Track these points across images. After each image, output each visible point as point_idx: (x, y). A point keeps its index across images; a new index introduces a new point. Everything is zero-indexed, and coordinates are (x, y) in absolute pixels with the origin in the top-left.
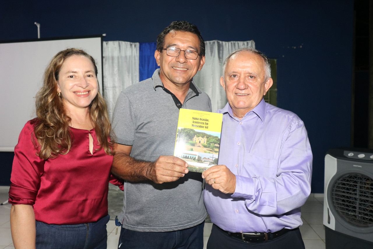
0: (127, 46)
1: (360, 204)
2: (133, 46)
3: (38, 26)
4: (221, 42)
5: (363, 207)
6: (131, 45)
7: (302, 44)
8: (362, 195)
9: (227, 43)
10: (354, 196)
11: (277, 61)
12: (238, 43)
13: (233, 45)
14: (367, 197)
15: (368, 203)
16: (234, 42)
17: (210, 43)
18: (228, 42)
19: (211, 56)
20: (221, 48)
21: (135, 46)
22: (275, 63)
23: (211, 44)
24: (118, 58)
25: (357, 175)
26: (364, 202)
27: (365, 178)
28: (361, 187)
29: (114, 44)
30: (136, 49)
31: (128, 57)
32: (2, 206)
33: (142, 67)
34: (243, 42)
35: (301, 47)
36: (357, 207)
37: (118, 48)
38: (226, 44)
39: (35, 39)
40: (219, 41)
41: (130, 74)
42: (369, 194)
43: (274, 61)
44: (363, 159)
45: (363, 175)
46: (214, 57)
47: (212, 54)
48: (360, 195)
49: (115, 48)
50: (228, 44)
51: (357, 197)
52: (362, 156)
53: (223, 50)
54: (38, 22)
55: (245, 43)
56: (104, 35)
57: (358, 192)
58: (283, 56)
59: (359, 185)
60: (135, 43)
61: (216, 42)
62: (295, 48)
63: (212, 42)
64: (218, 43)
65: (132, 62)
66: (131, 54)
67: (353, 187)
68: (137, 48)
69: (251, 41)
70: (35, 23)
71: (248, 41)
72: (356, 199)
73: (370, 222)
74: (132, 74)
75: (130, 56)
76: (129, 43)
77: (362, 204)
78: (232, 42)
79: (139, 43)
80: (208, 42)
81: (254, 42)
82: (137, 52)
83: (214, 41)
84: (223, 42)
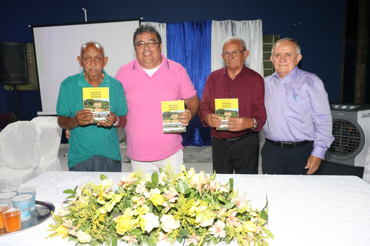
1: (342, 141)
2: (161, 26)
3: (85, 11)
4: (234, 21)
5: (344, 142)
6: (160, 25)
7: (302, 21)
8: (344, 134)
9: (239, 22)
10: (338, 135)
11: (280, 36)
12: (248, 22)
13: (244, 24)
14: (347, 135)
15: (348, 139)
16: (245, 21)
17: (225, 22)
19: (226, 33)
20: (234, 27)
21: (163, 26)
23: (226, 23)
25: (340, 121)
26: (345, 139)
27: (346, 122)
28: (343, 129)
30: (163, 28)
32: (64, 157)
33: (169, 43)
34: (252, 21)
35: (300, 24)
36: (340, 143)
38: (238, 23)
39: (84, 23)
40: (232, 21)
42: (348, 133)
43: (278, 36)
44: (346, 109)
45: (344, 121)
47: (226, 32)
48: (343, 135)
50: (240, 23)
51: (340, 136)
52: (344, 107)
53: (235, 28)
54: (85, 8)
55: (254, 21)
56: (142, 18)
57: (341, 133)
58: (285, 32)
59: (342, 127)
60: (163, 24)
61: (230, 21)
62: (295, 25)
63: (226, 21)
64: (232, 22)
67: (338, 129)
68: (164, 28)
69: (259, 20)
70: (83, 9)
71: (257, 20)
72: (339, 137)
73: (348, 152)
77: (343, 140)
78: (243, 21)
79: (166, 23)
80: (223, 22)
81: (261, 21)
82: (164, 31)
83: (228, 21)
84: (236, 21)
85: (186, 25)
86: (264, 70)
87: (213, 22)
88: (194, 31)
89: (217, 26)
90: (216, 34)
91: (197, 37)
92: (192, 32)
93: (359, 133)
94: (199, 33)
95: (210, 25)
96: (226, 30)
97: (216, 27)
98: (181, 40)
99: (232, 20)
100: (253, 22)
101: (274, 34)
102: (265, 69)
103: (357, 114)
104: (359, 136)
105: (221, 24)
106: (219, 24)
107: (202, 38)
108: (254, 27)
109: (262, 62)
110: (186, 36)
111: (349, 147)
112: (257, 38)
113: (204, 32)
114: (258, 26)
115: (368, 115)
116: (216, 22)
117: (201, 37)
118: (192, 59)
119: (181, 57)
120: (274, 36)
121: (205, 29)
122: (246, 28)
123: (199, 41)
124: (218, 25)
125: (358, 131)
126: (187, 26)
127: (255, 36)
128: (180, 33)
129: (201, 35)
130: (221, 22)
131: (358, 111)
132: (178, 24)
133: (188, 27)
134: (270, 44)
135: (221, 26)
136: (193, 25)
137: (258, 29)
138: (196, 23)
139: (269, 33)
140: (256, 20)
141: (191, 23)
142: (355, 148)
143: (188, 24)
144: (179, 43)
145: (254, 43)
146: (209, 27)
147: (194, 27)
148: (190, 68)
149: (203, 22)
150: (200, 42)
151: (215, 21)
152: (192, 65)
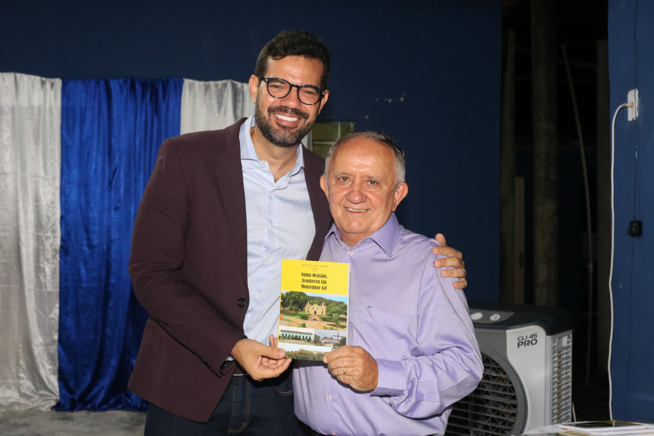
0: (33, 84)
2: (48, 85)
4: (239, 84)
5: (479, 413)
6: (43, 83)
7: (404, 94)
11: (355, 126)
15: (489, 405)
17: (217, 85)
19: (219, 112)
20: (241, 97)
21: (52, 85)
23: (219, 87)
24: (13, 109)
29: (4, 80)
30: (53, 92)
31: (36, 109)
33: (68, 130)
35: (402, 99)
37: (13, 88)
40: (235, 82)
41: (41, 146)
42: (489, 388)
43: (350, 126)
44: (481, 322)
46: (225, 115)
47: (220, 108)
49: (6, 87)
52: (478, 316)
53: (243, 102)
58: (367, 117)
60: (53, 80)
61: (229, 83)
62: (390, 101)
63: (220, 83)
64: (234, 86)
65: (44, 119)
66: (42, 103)
68: (56, 90)
74: (45, 146)
75: (39, 108)
76: (37, 79)
77: (478, 407)
79: (62, 79)
80: (212, 83)
82: (56, 99)
83: (224, 81)
84: (245, 84)
85: (115, 86)
87: (187, 82)
88: (135, 101)
89: (197, 93)
90: (194, 112)
91: (143, 119)
92: (131, 105)
93: (512, 389)
94: (149, 108)
95: (179, 89)
96: (220, 104)
97: (195, 96)
98: (99, 125)
99: (235, 80)
101: (342, 120)
103: (505, 335)
104: (514, 398)
105: (207, 88)
106: (203, 88)
107: (155, 120)
110: (114, 115)
111: (493, 428)
113: (163, 107)
115: (530, 339)
116: (193, 83)
117: (153, 119)
118: (127, 175)
119: (99, 168)
120: (341, 126)
121: (164, 99)
123: (149, 129)
124: (199, 90)
125: (510, 383)
126: (118, 88)
128: (99, 105)
129: (153, 114)
130: (207, 83)
131: (508, 329)
132: (93, 82)
133: (121, 91)
135: (205, 95)
136: (135, 88)
138: (141, 82)
139: (328, 117)
141: (129, 81)
142: (505, 429)
143: (120, 84)
144: (96, 132)
146: (176, 92)
147: (135, 93)
148: (122, 198)
149: (160, 82)
150: (152, 131)
151: (191, 81)
152: (127, 191)
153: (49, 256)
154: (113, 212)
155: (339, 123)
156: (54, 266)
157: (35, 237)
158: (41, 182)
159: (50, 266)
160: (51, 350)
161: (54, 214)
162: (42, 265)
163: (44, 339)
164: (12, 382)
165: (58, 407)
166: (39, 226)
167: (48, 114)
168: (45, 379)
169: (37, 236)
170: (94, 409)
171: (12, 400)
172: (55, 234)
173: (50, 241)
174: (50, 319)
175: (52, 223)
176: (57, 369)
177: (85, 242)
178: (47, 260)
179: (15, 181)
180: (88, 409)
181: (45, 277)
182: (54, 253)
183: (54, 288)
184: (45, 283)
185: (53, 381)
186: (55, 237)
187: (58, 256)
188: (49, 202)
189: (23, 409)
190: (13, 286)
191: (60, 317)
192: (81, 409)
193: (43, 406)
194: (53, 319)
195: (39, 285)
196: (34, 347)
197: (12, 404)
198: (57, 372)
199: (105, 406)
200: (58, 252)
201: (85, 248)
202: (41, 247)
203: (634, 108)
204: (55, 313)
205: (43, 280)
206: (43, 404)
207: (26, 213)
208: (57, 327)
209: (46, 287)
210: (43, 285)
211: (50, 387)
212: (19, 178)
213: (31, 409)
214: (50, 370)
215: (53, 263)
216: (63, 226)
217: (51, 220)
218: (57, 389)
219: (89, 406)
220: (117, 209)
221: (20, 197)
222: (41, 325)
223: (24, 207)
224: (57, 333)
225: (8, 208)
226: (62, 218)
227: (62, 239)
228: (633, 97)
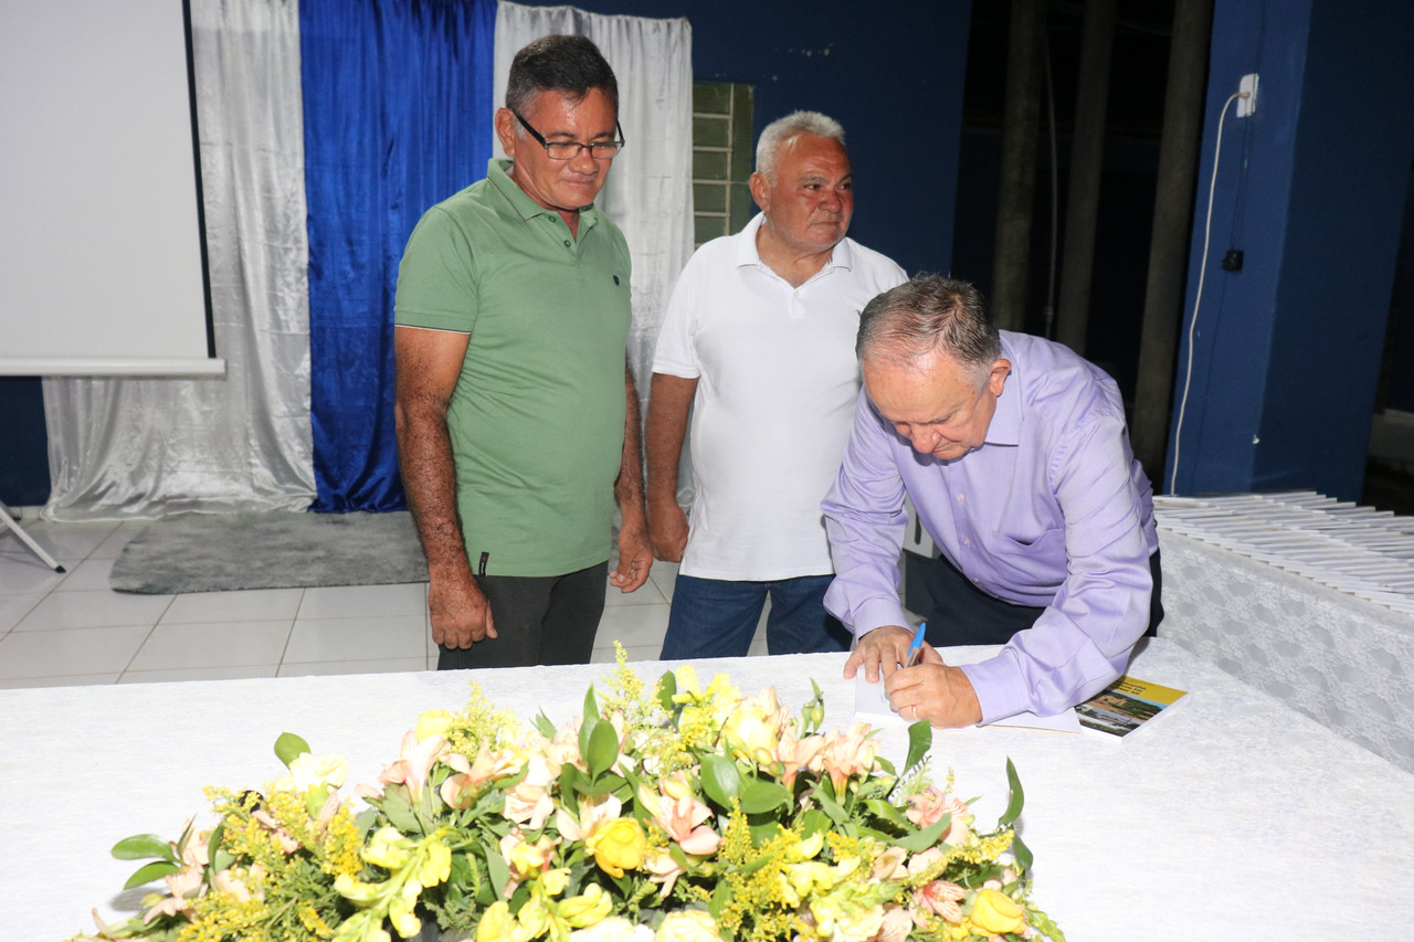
4: (584, 14)
7: (831, 45)
9: (605, 19)
11: (755, 91)
12: (640, 24)
13: (624, 29)
16: (628, 18)
17: (550, 14)
18: (609, 17)
22: (751, 97)
23: (554, 16)
24: (219, 34)
30: (285, 8)
31: (257, 37)
33: (312, 75)
34: (654, 21)
38: (601, 23)
40: (579, 11)
43: (747, 92)
50: (610, 22)
55: (663, 23)
58: (775, 78)
61: (569, 11)
62: (809, 54)
63: (555, 10)
64: (576, 16)
65: (273, 55)
66: (269, 27)
68: (289, 7)
69: (680, 21)
71: (672, 21)
74: (276, 102)
75: (265, 35)
78: (621, 17)
80: (543, 10)
81: (688, 23)
82: (290, 22)
83: (561, 8)
84: (592, 15)
86: (696, 217)
87: (503, 6)
88: (421, 32)
89: (519, 25)
91: (435, 62)
92: (414, 39)
94: (444, 45)
95: (489, 17)
97: (515, 29)
98: (364, 70)
99: (578, 7)
100: (658, 24)
101: (736, 81)
102: (700, 214)
105: (535, 17)
106: (527, 18)
107: (455, 67)
108: (663, 43)
109: (688, 187)
110: (388, 53)
112: (675, 89)
113: (465, 45)
114: (675, 44)
116: (513, 8)
117: (450, 64)
118: (413, 153)
119: (367, 140)
120: (735, 89)
121: (467, 32)
122: (632, 49)
123: (445, 80)
124: (522, 20)
126: (391, 8)
127: (667, 82)
128: (364, 38)
129: (449, 56)
130: (534, 9)
133: (398, 14)
134: (720, 120)
135: (532, 28)
136: (419, 12)
137: (676, 57)
138: (429, 2)
139: (717, 75)
140: (670, 20)
141: (411, 1)
143: (394, 4)
144: (358, 82)
145: (660, 108)
146: (485, 24)
147: (419, 18)
148: (404, 191)
149: (461, 4)
150: (449, 84)
151: (509, 5)
152: (413, 177)
153: (291, 279)
154: (390, 212)
155: (732, 86)
156: (299, 295)
157: (267, 248)
158: (273, 162)
159: (294, 295)
160: (300, 423)
161: (296, 212)
162: (280, 294)
163: (288, 407)
164: (239, 470)
165: (317, 506)
166: (272, 231)
167: (278, 46)
168: (294, 467)
169: (271, 247)
170: (373, 509)
171: (243, 497)
172: (299, 245)
173: (292, 255)
174: (297, 377)
175: (292, 228)
176: (312, 450)
177: (346, 259)
178: (288, 285)
179: (230, 157)
180: (364, 510)
181: (286, 311)
182: (299, 275)
183: (301, 329)
184: (287, 321)
185: (306, 468)
186: (299, 249)
187: (305, 279)
188: (289, 194)
189: (265, 510)
190: (233, 324)
191: (313, 373)
192: (352, 510)
193: (294, 506)
194: (302, 376)
195: (277, 323)
196: (274, 419)
197: (244, 503)
198: (311, 456)
199: (387, 506)
200: (305, 273)
201: (348, 268)
202: (278, 266)
203: (1250, 100)
204: (305, 366)
205: (283, 317)
206: (294, 503)
207: (249, 209)
208: (309, 389)
209: (288, 328)
210: (284, 324)
211: (302, 478)
212: (235, 151)
213: (275, 510)
214: (300, 453)
215: (298, 290)
216: (312, 232)
217: (292, 222)
218: (314, 481)
219: (366, 505)
220: (395, 207)
221: (239, 183)
222: (283, 384)
223: (247, 200)
224: (309, 398)
225: (219, 200)
226: (310, 218)
227: (311, 252)
228: (1249, 84)
